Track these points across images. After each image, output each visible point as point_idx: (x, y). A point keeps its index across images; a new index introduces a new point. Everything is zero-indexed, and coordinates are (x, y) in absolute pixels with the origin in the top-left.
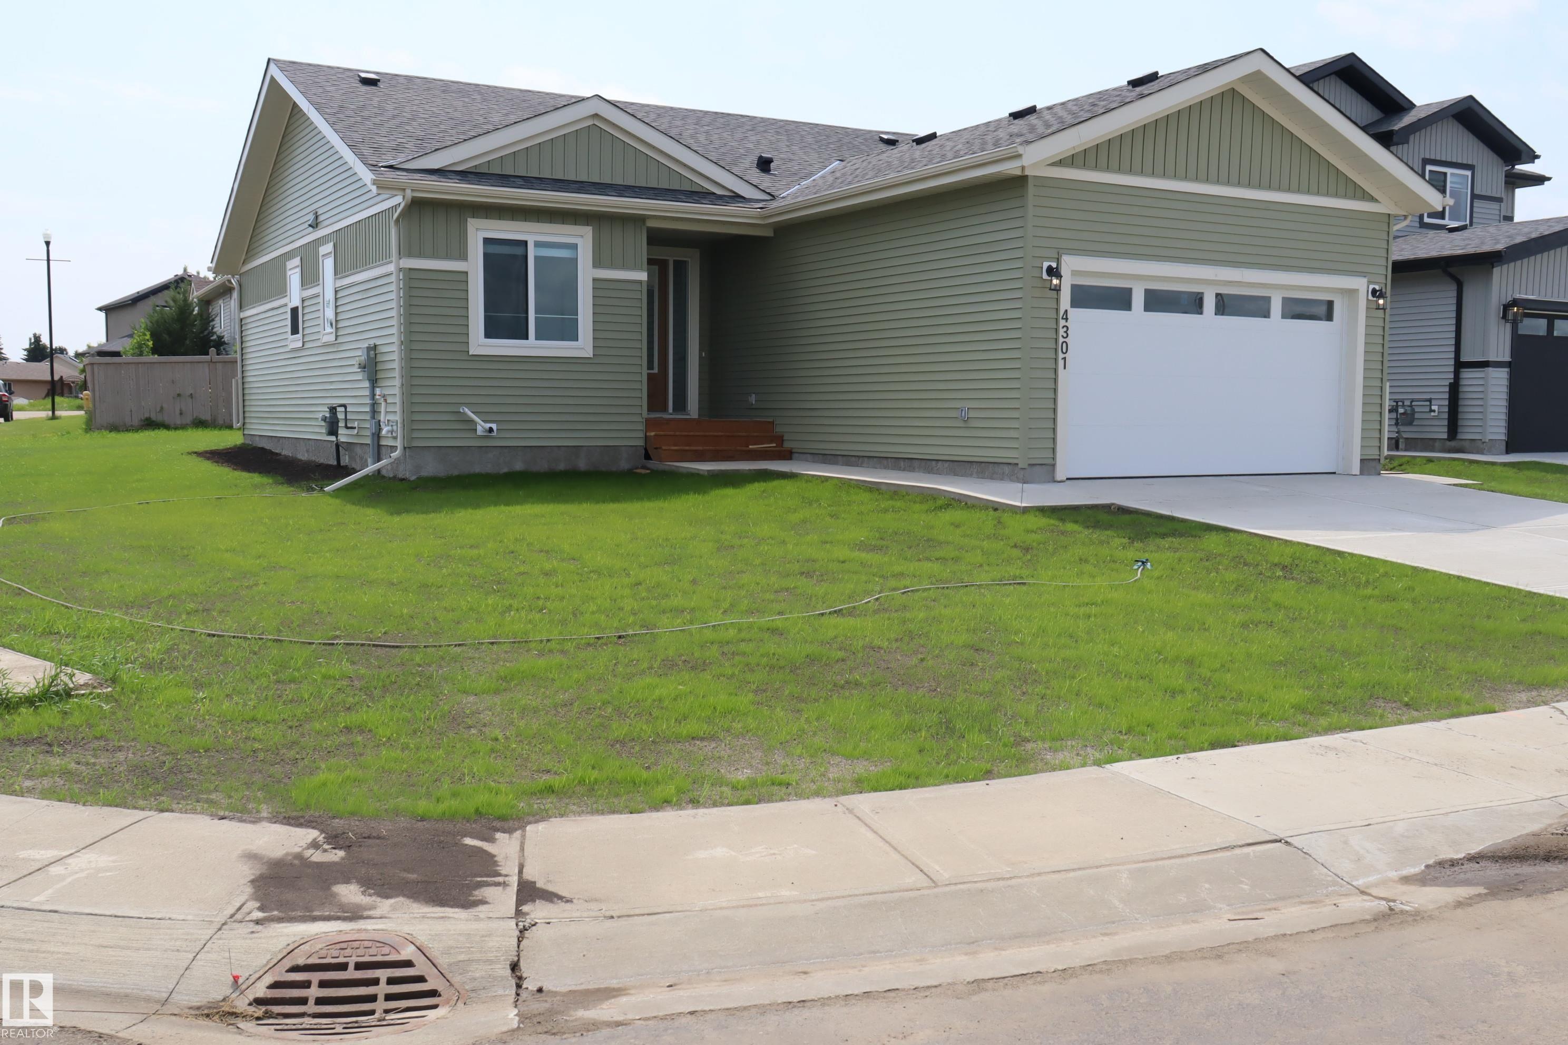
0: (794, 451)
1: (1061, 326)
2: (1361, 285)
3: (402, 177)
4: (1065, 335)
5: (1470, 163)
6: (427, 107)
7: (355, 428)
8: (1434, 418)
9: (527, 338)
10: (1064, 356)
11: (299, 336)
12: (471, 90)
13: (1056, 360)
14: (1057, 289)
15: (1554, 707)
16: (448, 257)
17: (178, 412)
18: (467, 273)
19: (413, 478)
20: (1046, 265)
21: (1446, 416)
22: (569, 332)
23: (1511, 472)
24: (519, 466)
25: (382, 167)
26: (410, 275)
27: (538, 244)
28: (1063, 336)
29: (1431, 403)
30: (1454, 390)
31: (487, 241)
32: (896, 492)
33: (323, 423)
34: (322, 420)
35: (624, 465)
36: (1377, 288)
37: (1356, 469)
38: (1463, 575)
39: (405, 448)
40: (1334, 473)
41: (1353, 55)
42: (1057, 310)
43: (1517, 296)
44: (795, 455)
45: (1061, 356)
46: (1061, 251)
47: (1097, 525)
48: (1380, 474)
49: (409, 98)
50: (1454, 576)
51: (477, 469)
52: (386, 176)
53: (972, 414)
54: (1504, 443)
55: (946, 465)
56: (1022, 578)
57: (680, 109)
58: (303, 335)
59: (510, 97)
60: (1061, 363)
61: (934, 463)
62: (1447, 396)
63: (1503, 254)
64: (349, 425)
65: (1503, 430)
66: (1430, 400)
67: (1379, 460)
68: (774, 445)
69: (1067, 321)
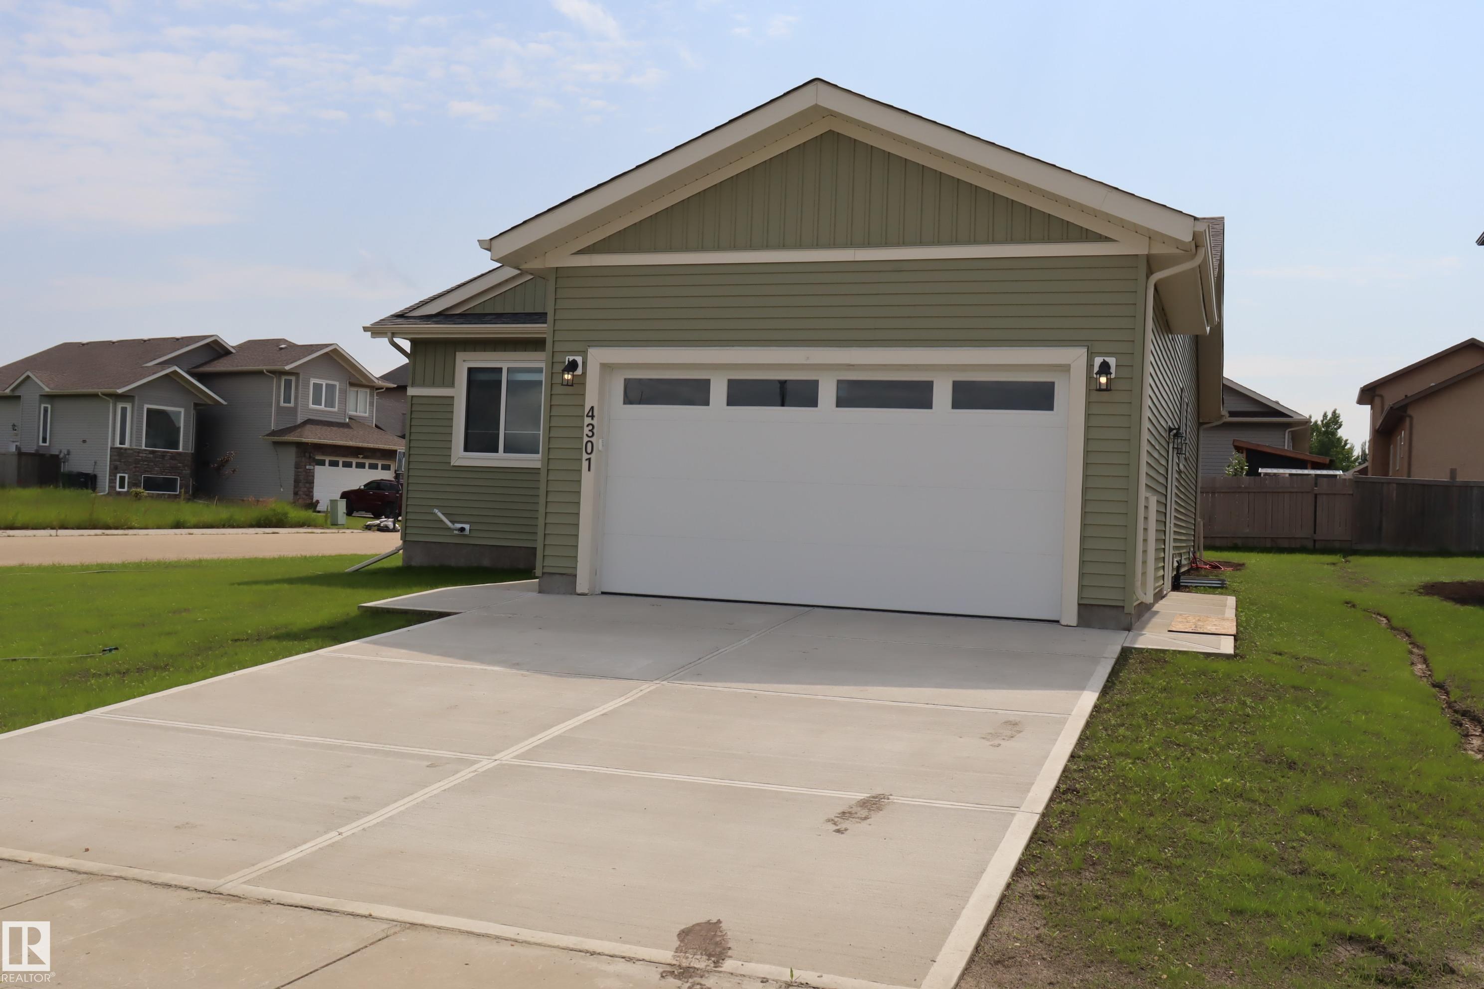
1: (586, 424)
9: (498, 452)
10: (588, 456)
13: (581, 460)
16: (440, 385)
18: (454, 397)
19: (405, 566)
20: (569, 360)
22: (530, 446)
24: (486, 562)
26: (413, 403)
27: (510, 371)
28: (587, 435)
31: (470, 370)
36: (1107, 360)
37: (1070, 618)
42: (583, 407)
45: (585, 456)
51: (452, 563)
60: (585, 464)
69: (592, 419)
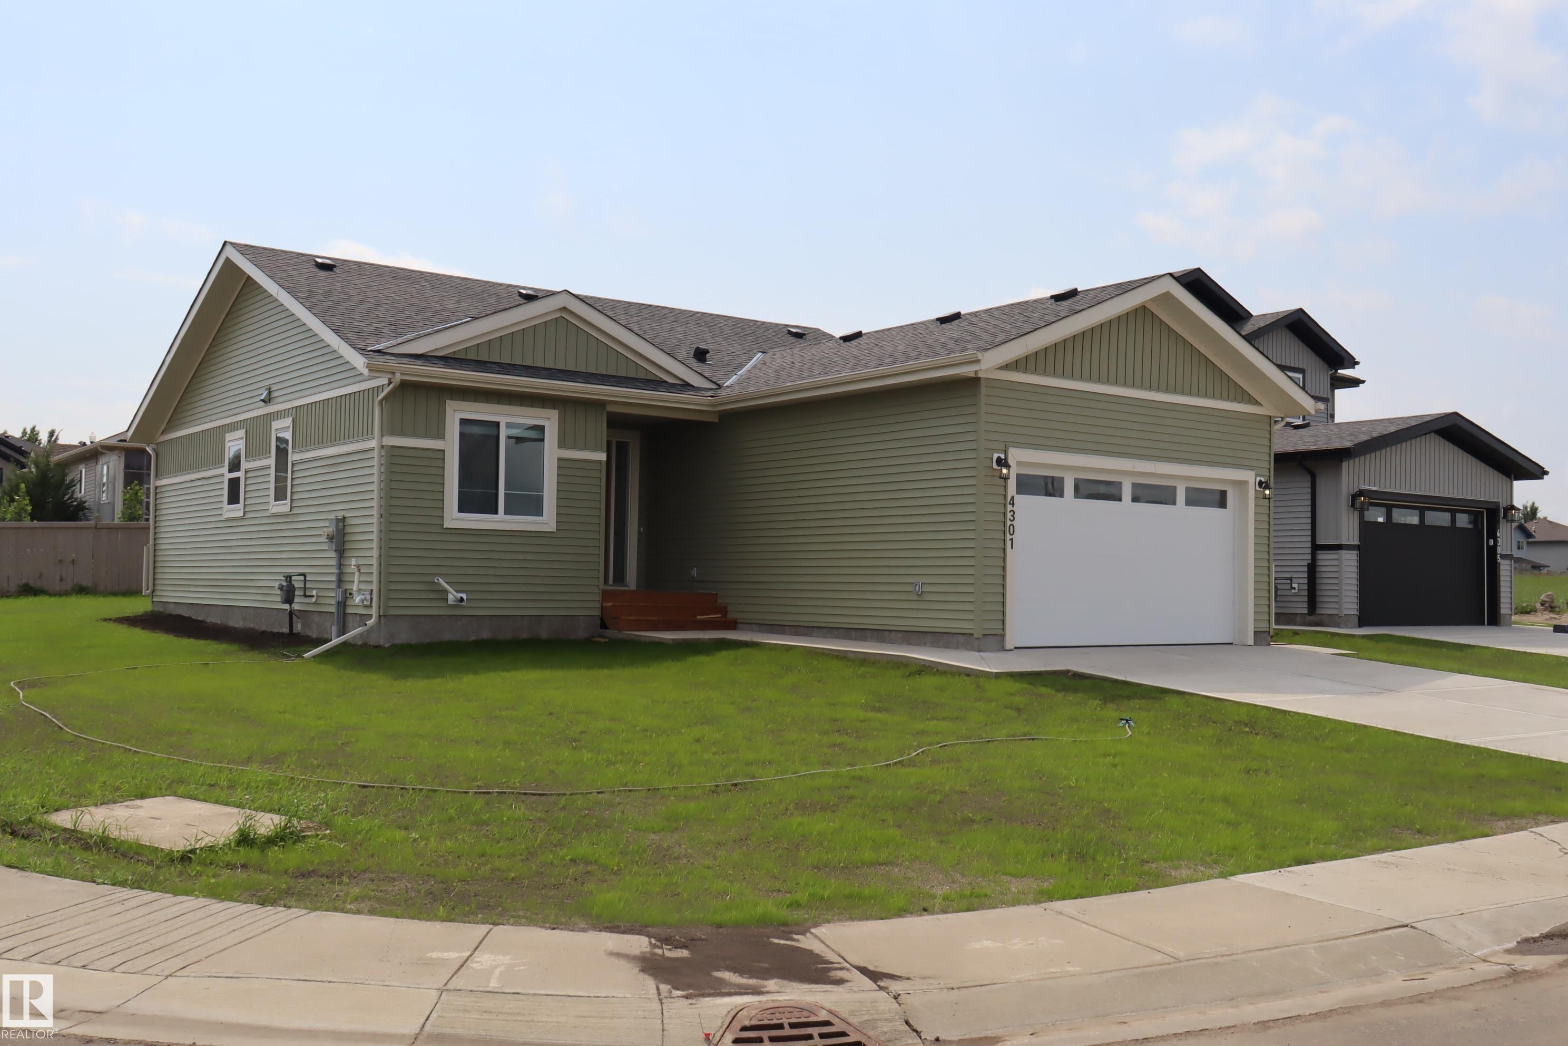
0: (738, 621)
1: (1009, 510)
2: (1250, 477)
3: (393, 363)
4: (1012, 518)
5: (1301, 367)
6: (385, 292)
7: (313, 596)
8: (1295, 595)
9: (496, 513)
10: (1011, 537)
11: (240, 505)
12: (417, 277)
13: (1004, 541)
14: (1006, 478)
15: (1532, 832)
16: (427, 435)
17: (58, 578)
18: (444, 451)
19: (387, 645)
20: (996, 456)
21: (1306, 593)
22: (534, 506)
23: (1370, 644)
24: (485, 635)
25: (371, 351)
26: (393, 454)
27: (509, 425)
28: (1010, 519)
29: (1291, 581)
30: (1312, 569)
31: (463, 422)
32: (864, 660)
33: (279, 592)
34: (279, 588)
35: (582, 634)
36: (1263, 480)
37: (1251, 641)
38: (1398, 730)
39: (380, 616)
40: (1232, 644)
41: (1199, 269)
42: (1005, 496)
43: (1363, 487)
44: (739, 626)
45: (1009, 537)
46: (1008, 444)
47: (1064, 689)
48: (1269, 645)
49: (367, 284)
50: (1391, 731)
51: (446, 637)
52: (377, 360)
53: (926, 589)
54: (1357, 618)
55: (900, 635)
56: (1030, 734)
57: (606, 299)
58: (245, 505)
59: (453, 284)
60: (1009, 543)
61: (887, 633)
62: (1306, 575)
63: (1352, 450)
64: (308, 594)
65: (1356, 606)
66: (1291, 579)
67: (1269, 632)
68: (719, 616)
69: (1013, 506)
